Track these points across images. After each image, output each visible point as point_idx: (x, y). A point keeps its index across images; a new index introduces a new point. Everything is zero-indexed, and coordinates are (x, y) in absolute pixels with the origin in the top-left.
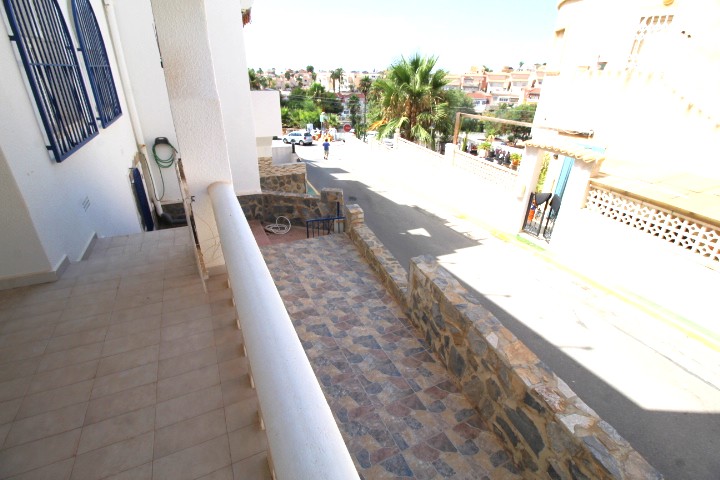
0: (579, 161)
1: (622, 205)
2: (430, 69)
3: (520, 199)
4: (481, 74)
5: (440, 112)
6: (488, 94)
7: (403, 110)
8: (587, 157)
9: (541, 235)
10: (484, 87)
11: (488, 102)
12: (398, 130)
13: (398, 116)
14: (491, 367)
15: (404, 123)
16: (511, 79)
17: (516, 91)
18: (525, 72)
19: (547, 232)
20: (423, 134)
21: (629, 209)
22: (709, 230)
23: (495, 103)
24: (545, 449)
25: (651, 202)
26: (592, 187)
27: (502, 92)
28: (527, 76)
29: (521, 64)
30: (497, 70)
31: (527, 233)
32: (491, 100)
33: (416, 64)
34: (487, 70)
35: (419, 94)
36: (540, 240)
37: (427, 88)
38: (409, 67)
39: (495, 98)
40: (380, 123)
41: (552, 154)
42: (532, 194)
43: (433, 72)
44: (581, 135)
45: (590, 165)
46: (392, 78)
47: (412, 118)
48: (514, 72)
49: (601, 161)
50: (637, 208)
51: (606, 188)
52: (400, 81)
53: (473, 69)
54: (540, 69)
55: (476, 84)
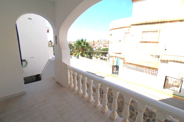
0: (121, 58)
1: (130, 66)
2: (85, 41)
3: (111, 67)
4: (93, 42)
5: (89, 50)
6: (95, 46)
7: (80, 50)
8: (122, 57)
9: (116, 74)
10: (94, 44)
11: (95, 48)
12: (80, 55)
13: (79, 52)
14: (121, 98)
15: (81, 53)
16: (99, 43)
17: (101, 45)
18: (102, 42)
19: (117, 73)
20: (86, 55)
21: (132, 66)
22: (145, 68)
23: (97, 48)
24: (135, 110)
25: (135, 64)
26: (124, 63)
27: (98, 46)
28: (103, 42)
29: (101, 40)
30: (96, 41)
31: (113, 74)
32: (96, 47)
33: (82, 40)
34: (94, 41)
35: (84, 47)
36: (116, 75)
37: (86, 45)
38: (81, 41)
39: (97, 47)
40: (75, 53)
41: (114, 57)
42: (113, 66)
43: (86, 42)
44: (119, 53)
45: (123, 59)
46: (77, 44)
47: (83, 52)
48: (100, 42)
49: (124, 58)
50: (133, 66)
51: (126, 63)
52: (79, 44)
53: (91, 41)
54: (104, 41)
55: (92, 44)
